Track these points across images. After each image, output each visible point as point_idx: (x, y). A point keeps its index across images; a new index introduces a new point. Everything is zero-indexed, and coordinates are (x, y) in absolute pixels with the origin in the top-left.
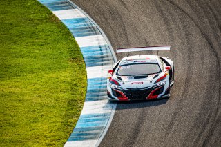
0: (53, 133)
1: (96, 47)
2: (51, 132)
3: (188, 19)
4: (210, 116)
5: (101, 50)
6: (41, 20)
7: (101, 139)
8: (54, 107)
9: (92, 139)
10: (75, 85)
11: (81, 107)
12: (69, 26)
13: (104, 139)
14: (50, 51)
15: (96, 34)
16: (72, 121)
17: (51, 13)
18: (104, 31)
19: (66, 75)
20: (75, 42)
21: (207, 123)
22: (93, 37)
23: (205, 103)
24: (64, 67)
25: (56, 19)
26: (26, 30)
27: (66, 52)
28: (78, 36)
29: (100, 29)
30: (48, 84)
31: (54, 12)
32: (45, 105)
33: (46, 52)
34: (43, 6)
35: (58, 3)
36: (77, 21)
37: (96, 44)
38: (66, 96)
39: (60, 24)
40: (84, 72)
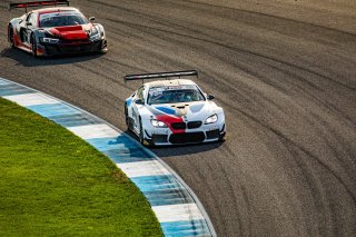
1: (186, 222)
3: (335, 181)
5: (194, 228)
6: (98, 178)
12: (143, 188)
14: (111, 228)
15: (187, 202)
17: (115, 167)
18: (198, 197)
20: (152, 214)
22: (181, 207)
25: (123, 175)
26: (73, 192)
29: (192, 193)
31: (119, 165)
33: (105, 229)
34: (101, 156)
36: (156, 179)
37: (186, 217)
39: (127, 184)
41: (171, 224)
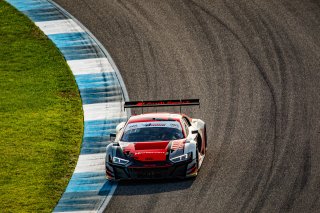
0: (31, 200)
1: (98, 75)
2: (29, 197)
3: (232, 37)
4: (260, 178)
5: (105, 80)
6: (18, 35)
7: (102, 209)
8: (35, 161)
9: (88, 208)
10: (67, 129)
11: (74, 163)
12: (59, 44)
13: (106, 209)
14: (30, 80)
15: (99, 56)
16: (60, 182)
17: (34, 25)
18: (109, 52)
19: (53, 115)
20: (67, 67)
21: (256, 188)
22: (93, 62)
23: (253, 159)
24: (51, 103)
25: (41, 33)
27: (53, 82)
28: (72, 59)
29: (102, 47)
30: (27, 128)
31: (37, 24)
32: (22, 159)
33: (25, 81)
34: (21, 15)
35: (44, 11)
36: (70, 36)
37: (98, 71)
38: (53, 145)
39: (45, 41)
40: (79, 112)
41: (85, 76)
